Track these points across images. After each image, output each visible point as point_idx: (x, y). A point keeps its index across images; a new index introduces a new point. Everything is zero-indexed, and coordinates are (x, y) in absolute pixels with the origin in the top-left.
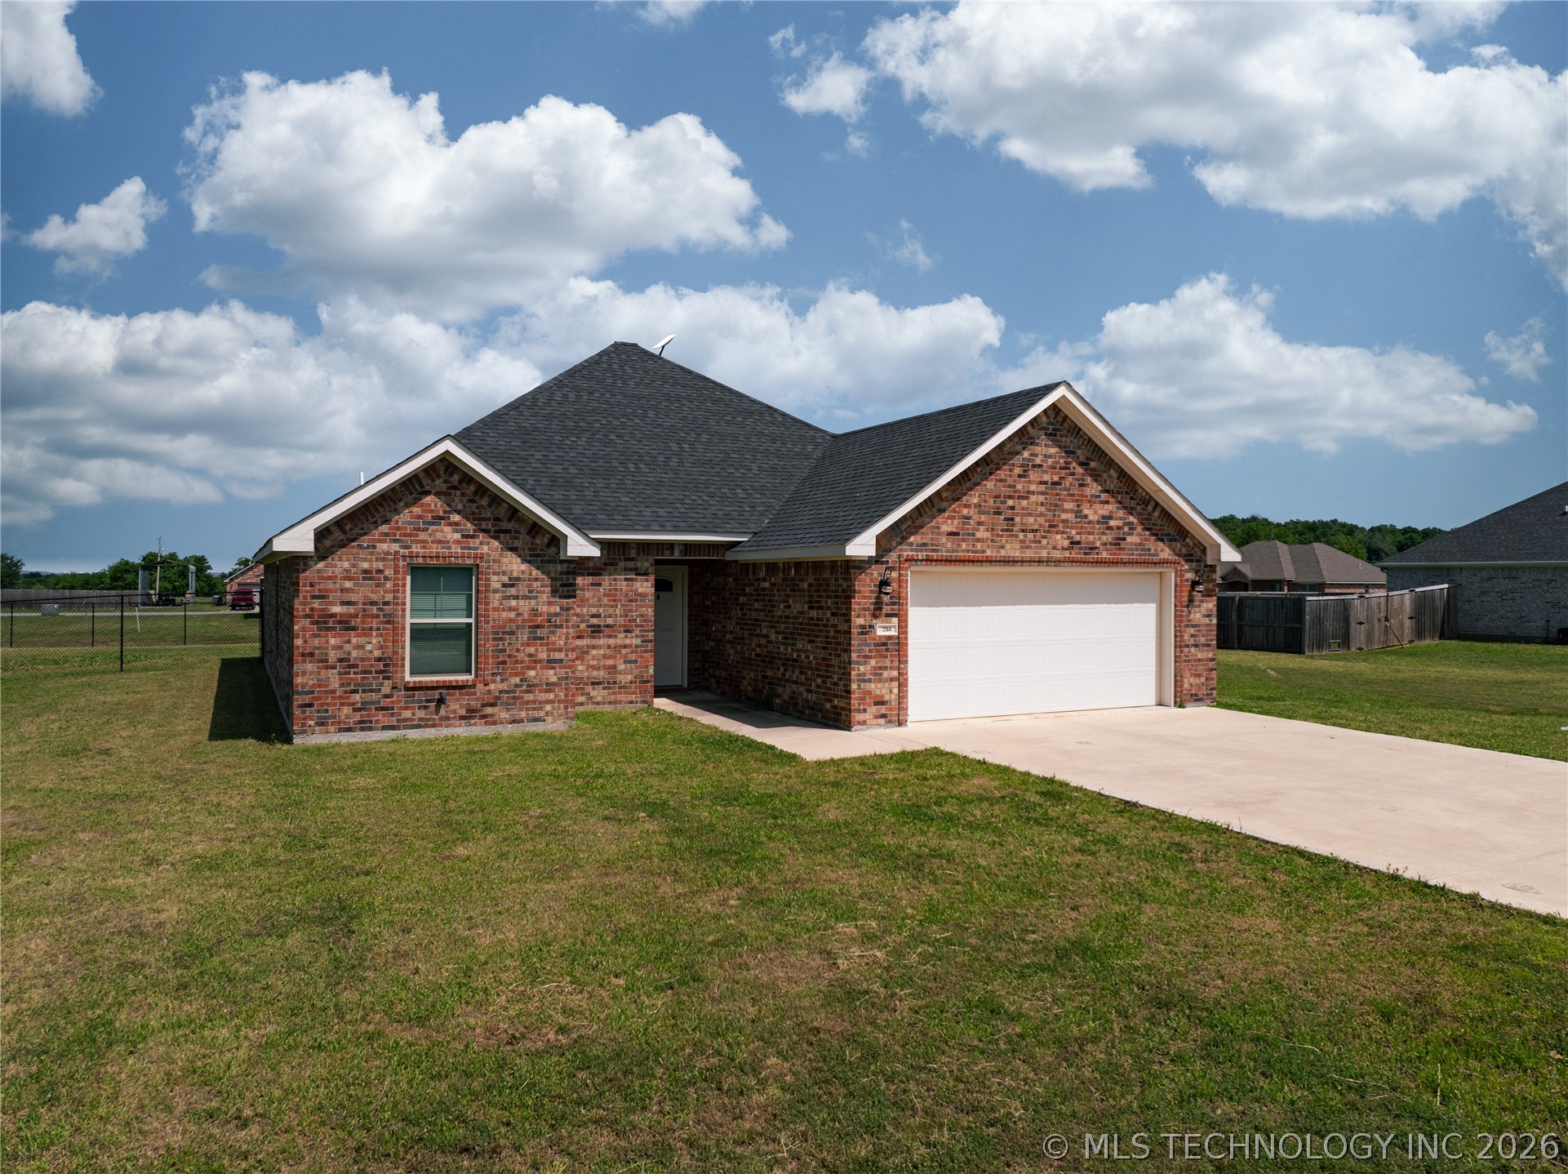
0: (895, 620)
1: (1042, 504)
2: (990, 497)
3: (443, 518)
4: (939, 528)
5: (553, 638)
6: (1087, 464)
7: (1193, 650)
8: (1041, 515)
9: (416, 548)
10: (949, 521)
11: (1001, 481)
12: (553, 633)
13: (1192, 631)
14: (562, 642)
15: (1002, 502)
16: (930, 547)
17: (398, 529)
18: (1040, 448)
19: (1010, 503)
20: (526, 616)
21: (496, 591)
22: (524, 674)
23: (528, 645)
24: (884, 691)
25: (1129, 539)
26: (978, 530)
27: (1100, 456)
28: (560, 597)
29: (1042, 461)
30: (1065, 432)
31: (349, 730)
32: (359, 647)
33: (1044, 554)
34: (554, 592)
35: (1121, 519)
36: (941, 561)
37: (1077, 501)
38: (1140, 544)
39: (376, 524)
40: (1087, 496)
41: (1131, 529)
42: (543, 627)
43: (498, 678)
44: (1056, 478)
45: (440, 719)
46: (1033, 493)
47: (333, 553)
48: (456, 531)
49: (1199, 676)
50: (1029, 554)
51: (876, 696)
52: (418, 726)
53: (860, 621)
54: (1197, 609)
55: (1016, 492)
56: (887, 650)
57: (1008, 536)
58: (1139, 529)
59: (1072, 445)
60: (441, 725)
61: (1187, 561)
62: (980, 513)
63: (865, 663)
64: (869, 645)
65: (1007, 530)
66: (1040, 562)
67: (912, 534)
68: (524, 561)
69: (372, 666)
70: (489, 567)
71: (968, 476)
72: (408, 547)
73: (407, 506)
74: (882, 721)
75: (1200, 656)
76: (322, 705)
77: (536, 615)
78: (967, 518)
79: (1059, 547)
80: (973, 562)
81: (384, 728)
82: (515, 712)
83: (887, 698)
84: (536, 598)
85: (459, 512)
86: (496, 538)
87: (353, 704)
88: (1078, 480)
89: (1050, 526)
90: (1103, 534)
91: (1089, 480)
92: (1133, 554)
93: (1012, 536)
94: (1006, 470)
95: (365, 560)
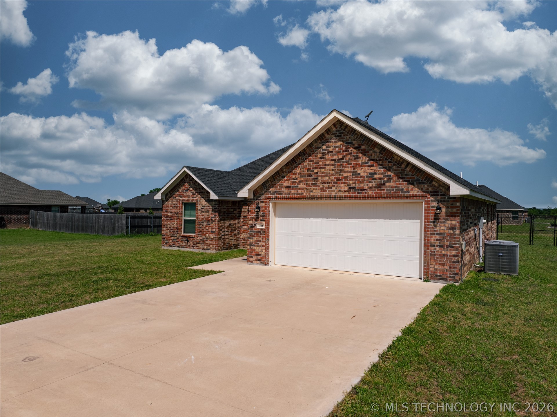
0: (264, 222)
1: (333, 170)
2: (306, 169)
3: (188, 189)
4: (282, 184)
5: (212, 225)
6: (360, 147)
7: (438, 249)
8: (332, 175)
9: (183, 198)
10: (287, 181)
11: (311, 161)
12: (212, 223)
13: (438, 237)
14: (214, 226)
15: (311, 171)
16: (278, 193)
17: (180, 193)
18: (332, 144)
19: (316, 171)
20: (206, 218)
21: (199, 210)
22: (206, 235)
23: (206, 226)
24: (259, 251)
25: (387, 184)
26: (300, 184)
27: (368, 142)
28: (214, 212)
29: (333, 149)
30: (346, 133)
31: (171, 246)
32: (173, 224)
33: (334, 194)
34: (212, 210)
35: (382, 174)
36: (283, 198)
37: (353, 167)
38: (396, 187)
39: (176, 192)
40: (359, 164)
41: (389, 179)
42: (210, 221)
43: (200, 236)
44: (340, 157)
45: (188, 246)
46: (328, 165)
47: (168, 200)
48: (191, 193)
49: (443, 265)
50: (325, 194)
51: (256, 252)
52: (183, 247)
53: (251, 222)
54: (442, 224)
55: (319, 166)
56: (261, 234)
57: (314, 186)
58: (395, 178)
59: (350, 139)
60: (188, 248)
61: (432, 195)
62: (301, 177)
63: (252, 239)
64: (254, 232)
65: (314, 184)
66: (331, 198)
67: (271, 188)
68: (206, 201)
69: (175, 230)
70: (198, 203)
71: (295, 161)
72: (182, 198)
73: (182, 186)
74: (258, 262)
75: (444, 252)
76: (166, 239)
77: (208, 217)
78: (295, 180)
79: (342, 190)
80: (297, 198)
81: (178, 247)
82: (203, 246)
83: (260, 253)
84: (208, 212)
85: (192, 187)
86: (199, 194)
87: (172, 240)
88: (354, 156)
89: (337, 180)
90: (370, 182)
91: (361, 155)
92: (390, 192)
93: (316, 186)
94: (314, 156)
95: (174, 201)
